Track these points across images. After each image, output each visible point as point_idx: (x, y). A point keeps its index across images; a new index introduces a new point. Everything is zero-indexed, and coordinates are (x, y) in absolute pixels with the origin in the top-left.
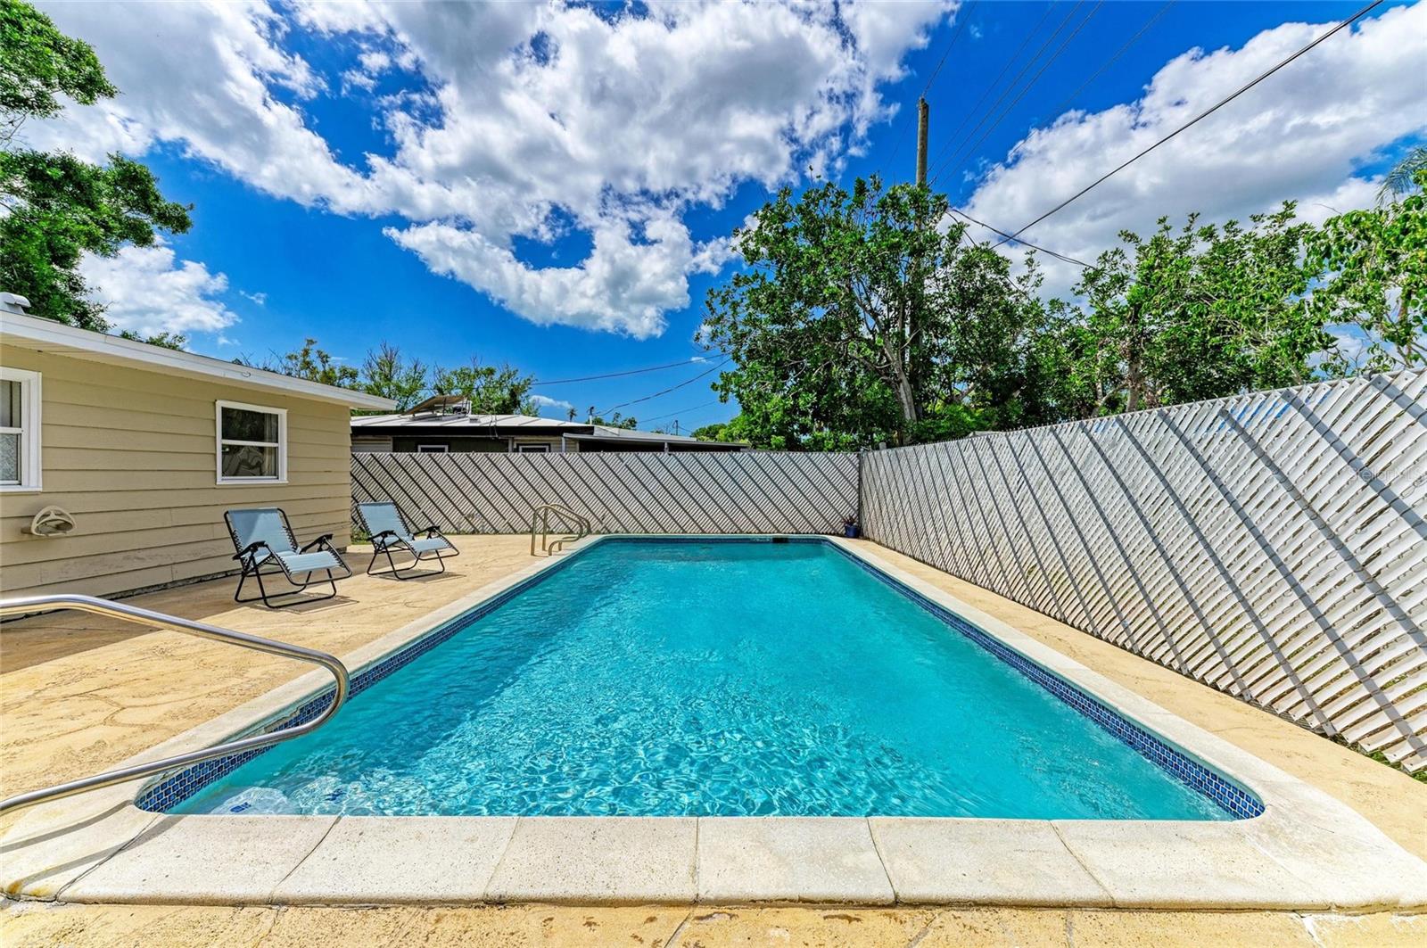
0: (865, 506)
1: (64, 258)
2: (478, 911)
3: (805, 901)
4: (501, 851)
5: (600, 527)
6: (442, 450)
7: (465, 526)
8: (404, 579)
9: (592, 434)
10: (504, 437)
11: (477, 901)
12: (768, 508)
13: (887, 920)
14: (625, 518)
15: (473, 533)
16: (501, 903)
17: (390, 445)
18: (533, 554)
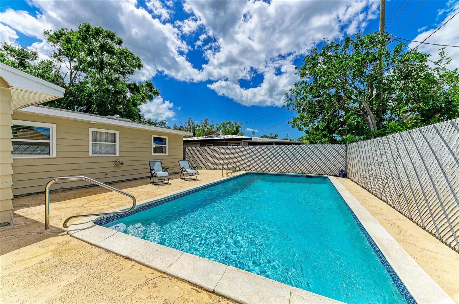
0: (348, 165)
1: (135, 105)
2: (124, 259)
3: (189, 282)
4: (138, 247)
5: (249, 169)
6: (212, 146)
7: (212, 167)
8: (186, 180)
9: (252, 140)
10: (227, 142)
11: (125, 257)
12: (306, 165)
13: (207, 296)
14: (256, 166)
15: (214, 169)
16: (128, 258)
17: (200, 145)
18: (222, 176)
